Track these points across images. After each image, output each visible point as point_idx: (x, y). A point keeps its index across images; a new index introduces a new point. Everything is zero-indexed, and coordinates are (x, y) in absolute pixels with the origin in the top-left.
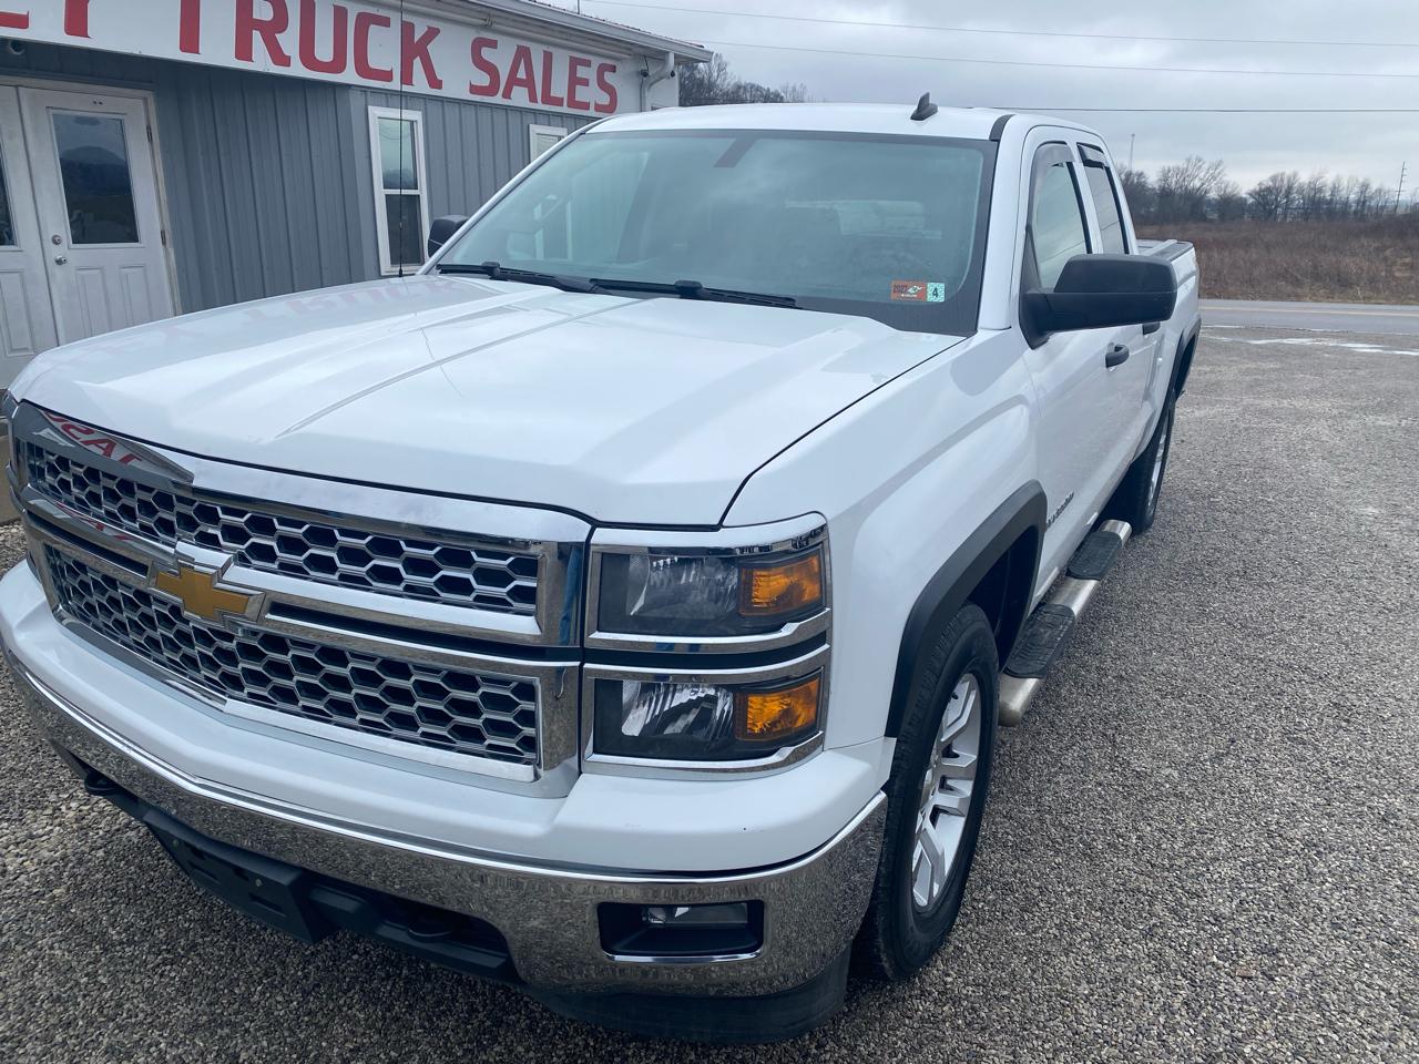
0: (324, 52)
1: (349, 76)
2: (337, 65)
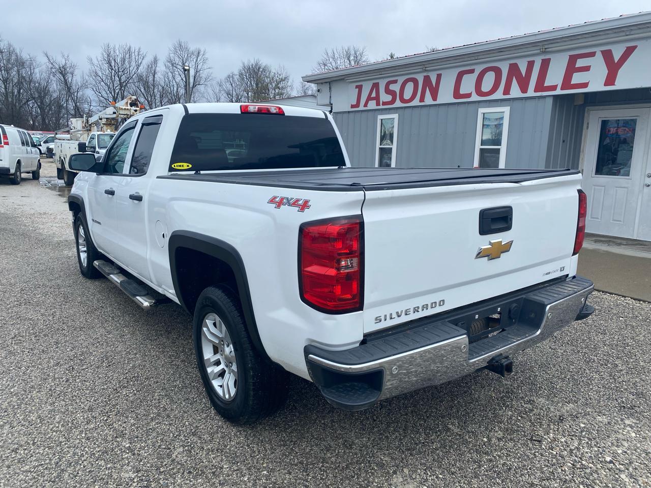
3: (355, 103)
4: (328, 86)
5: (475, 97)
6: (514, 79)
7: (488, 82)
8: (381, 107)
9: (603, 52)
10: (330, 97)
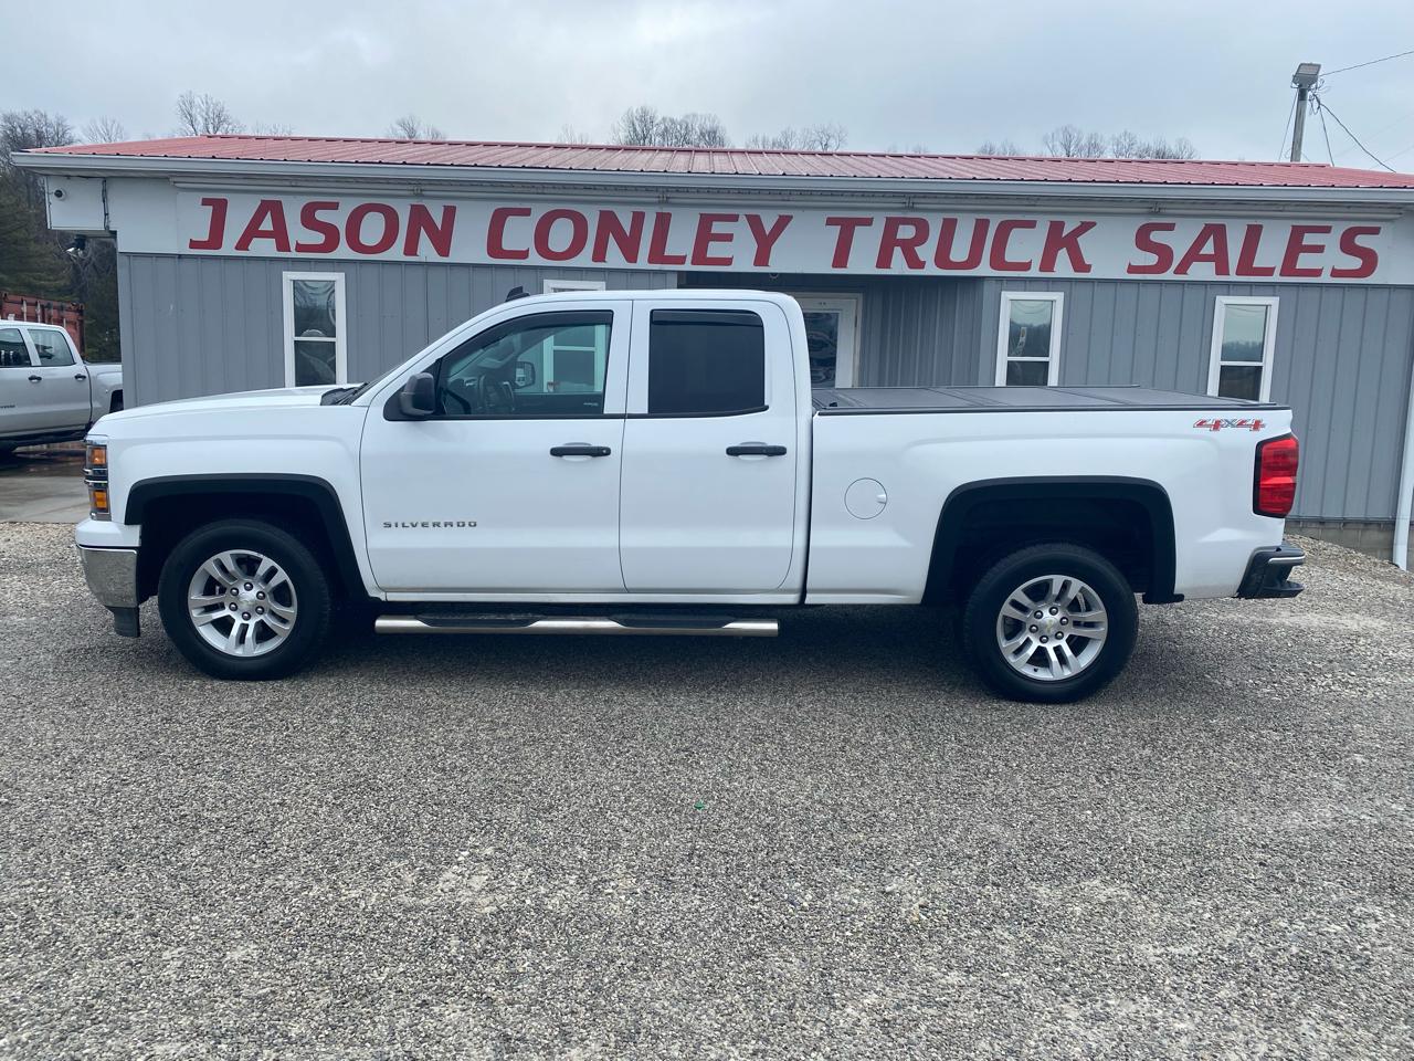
0: (959, 252)
1: (984, 269)
2: (974, 260)
3: (205, 237)
4: (99, 186)
5: (535, 259)
6: (611, 239)
7: (562, 234)
8: (293, 254)
9: (749, 217)
10: (106, 214)
